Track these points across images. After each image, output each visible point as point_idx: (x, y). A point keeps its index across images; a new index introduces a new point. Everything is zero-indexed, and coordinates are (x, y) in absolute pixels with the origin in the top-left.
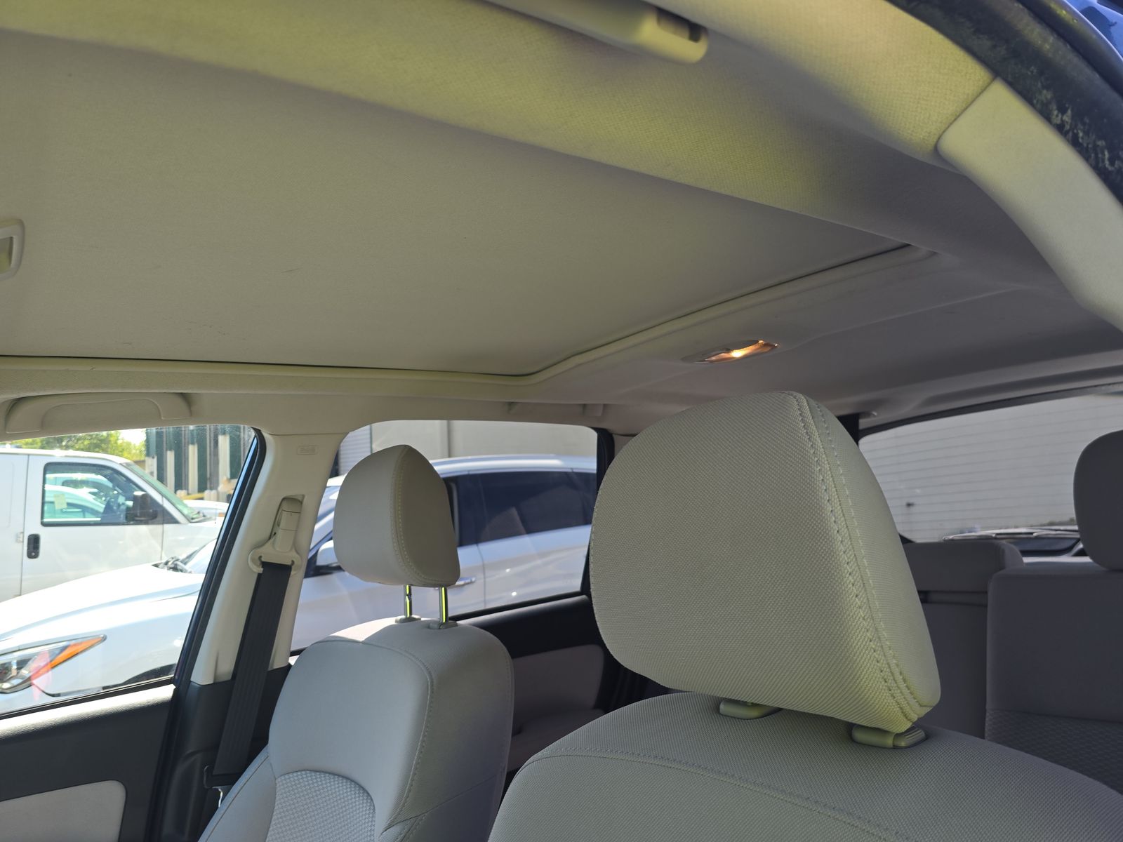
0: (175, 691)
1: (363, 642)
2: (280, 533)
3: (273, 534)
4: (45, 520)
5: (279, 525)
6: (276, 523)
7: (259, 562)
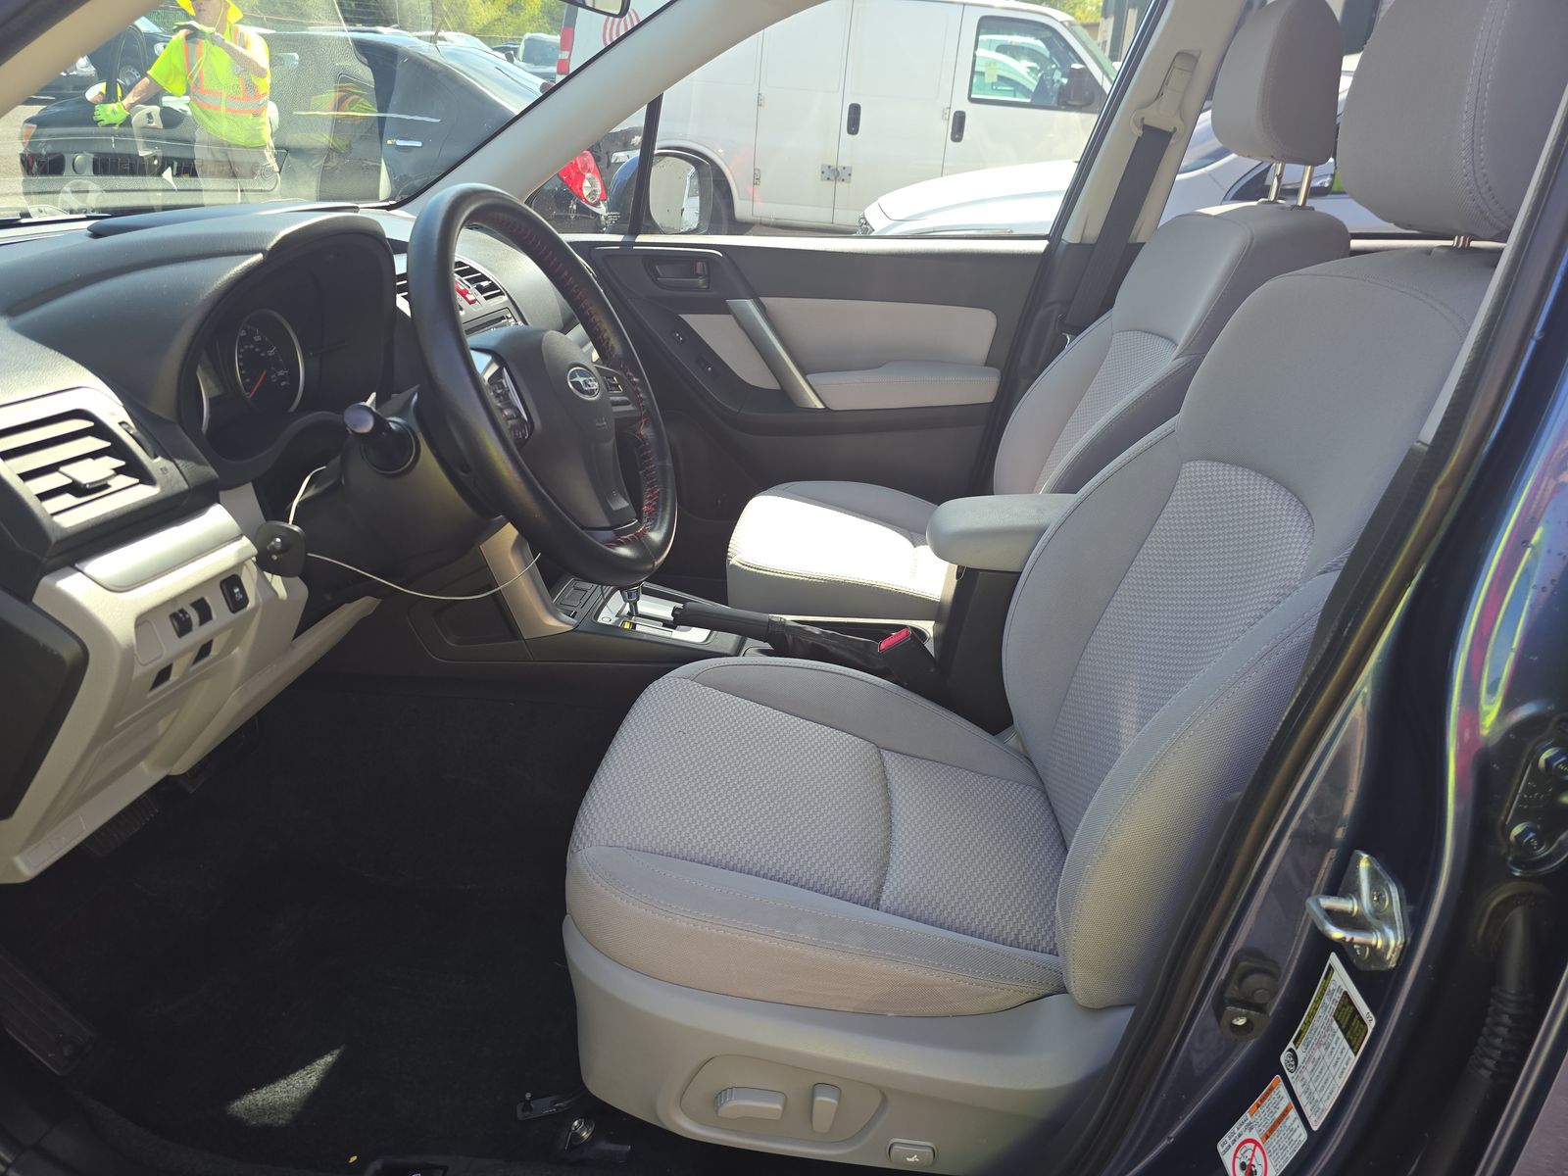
0: (1048, 246)
1: (1215, 216)
2: (1167, 92)
3: (1160, 95)
4: (972, 96)
5: (1167, 85)
6: (1166, 82)
7: (1140, 125)
